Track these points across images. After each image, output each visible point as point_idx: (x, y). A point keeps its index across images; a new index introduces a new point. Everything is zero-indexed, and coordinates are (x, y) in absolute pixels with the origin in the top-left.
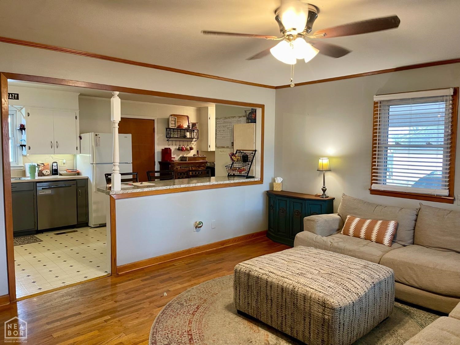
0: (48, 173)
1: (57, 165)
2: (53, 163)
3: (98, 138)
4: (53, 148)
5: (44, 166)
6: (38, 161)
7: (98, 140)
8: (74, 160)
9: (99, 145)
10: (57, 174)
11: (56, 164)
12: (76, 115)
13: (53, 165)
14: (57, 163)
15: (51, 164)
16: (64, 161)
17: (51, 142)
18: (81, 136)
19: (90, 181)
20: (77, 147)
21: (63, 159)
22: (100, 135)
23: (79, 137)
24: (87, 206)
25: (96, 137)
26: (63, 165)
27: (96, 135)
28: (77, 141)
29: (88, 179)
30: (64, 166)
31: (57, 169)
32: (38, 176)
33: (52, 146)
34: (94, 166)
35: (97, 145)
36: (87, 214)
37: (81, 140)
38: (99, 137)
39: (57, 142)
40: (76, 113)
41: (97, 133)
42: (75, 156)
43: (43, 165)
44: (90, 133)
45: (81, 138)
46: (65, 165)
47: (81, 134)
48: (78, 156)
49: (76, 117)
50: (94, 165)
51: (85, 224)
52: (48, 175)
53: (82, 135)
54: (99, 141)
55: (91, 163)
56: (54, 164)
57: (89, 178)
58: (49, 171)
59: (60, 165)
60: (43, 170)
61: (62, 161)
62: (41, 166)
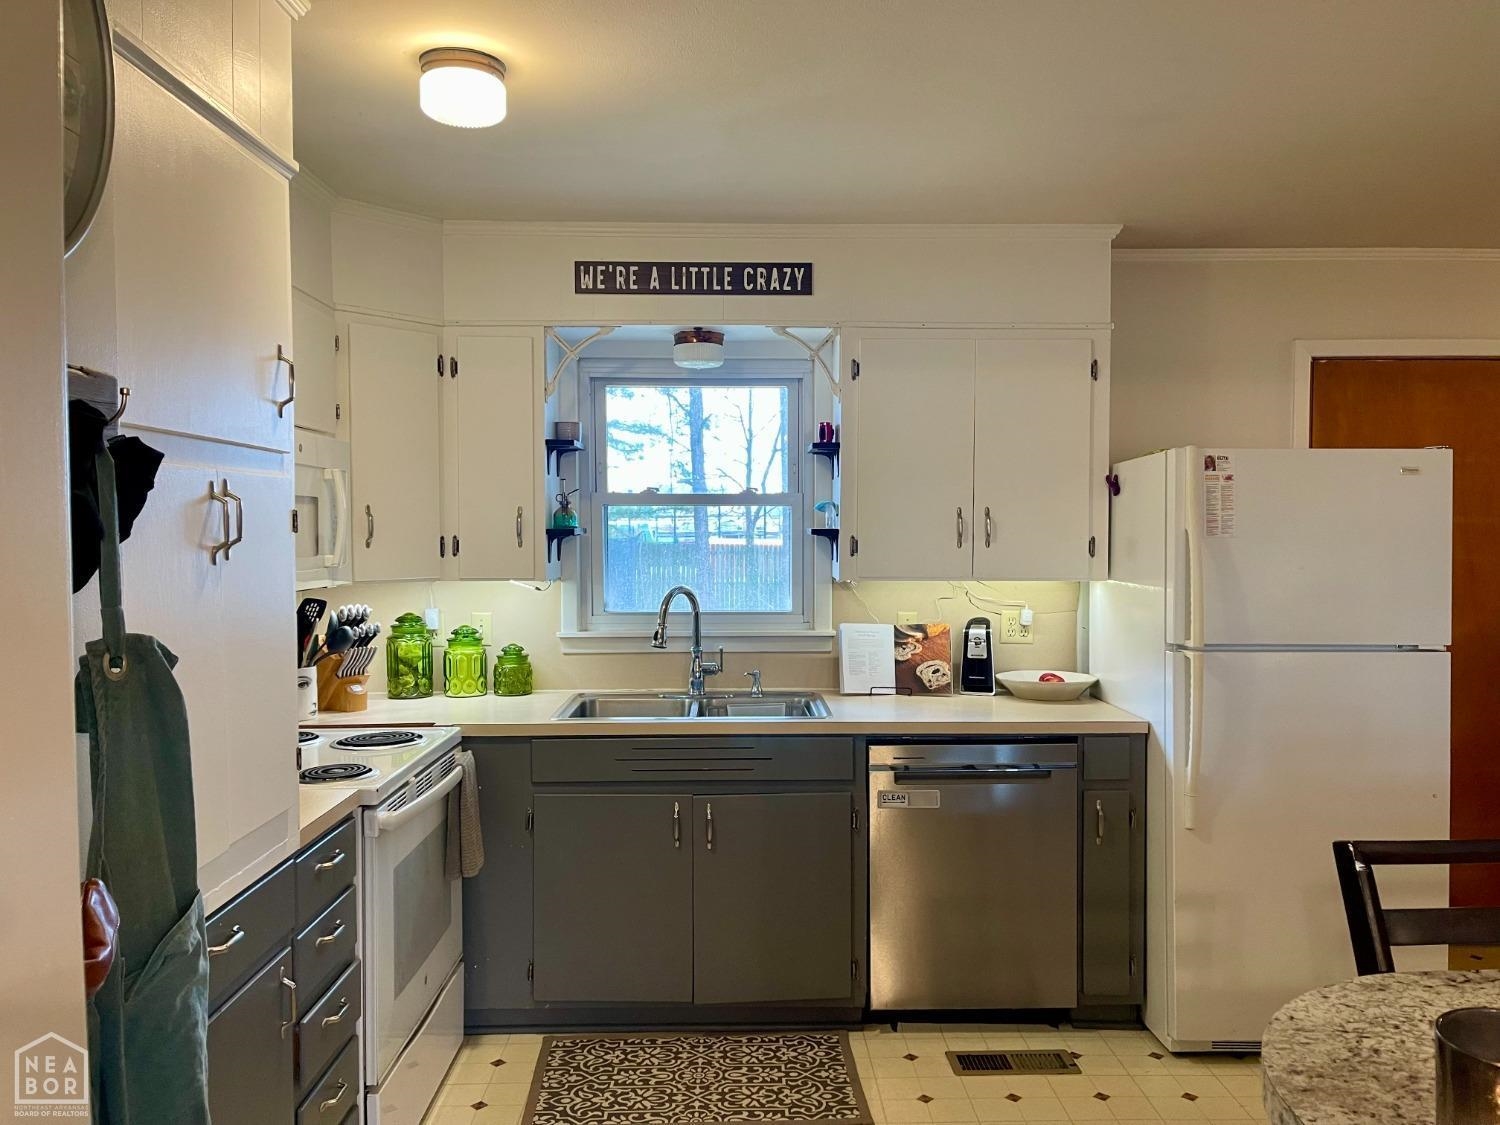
0: (944, 681)
1: (988, 634)
2: (968, 627)
3: (1222, 482)
4: (967, 545)
5: (926, 637)
6: (900, 613)
7: (1218, 495)
8: (1076, 611)
9: (1226, 528)
10: (984, 686)
11: (982, 632)
12: (1093, 354)
13: (967, 635)
14: (988, 627)
15: (956, 628)
16: (1027, 616)
17: (960, 515)
18: (1116, 477)
19: (1163, 756)
20: (1093, 539)
21: (1022, 602)
22: (1236, 461)
23: (1108, 478)
24: (1136, 902)
25: (1208, 478)
26: (1018, 637)
27: (1210, 463)
28: (1091, 505)
29: (1147, 736)
30: (1023, 640)
31: (985, 657)
32: (894, 691)
33: (960, 535)
34: (1187, 659)
35: (1210, 524)
36: (1136, 954)
37: (1114, 497)
38: (1229, 478)
39: (987, 515)
40: (1093, 342)
41: (1214, 453)
42: (1081, 590)
43: (919, 635)
44: (1172, 452)
45: (1114, 486)
46: (1030, 637)
47: (1115, 466)
48: (1100, 592)
49: (1095, 364)
50: (1190, 654)
51: (1130, 1015)
52: (942, 691)
53: (1124, 471)
54: (1225, 498)
55: (1170, 640)
56: (972, 631)
57: (1158, 730)
58: (945, 668)
59: (1005, 638)
60: (918, 658)
61: (1014, 613)
62: (910, 640)
